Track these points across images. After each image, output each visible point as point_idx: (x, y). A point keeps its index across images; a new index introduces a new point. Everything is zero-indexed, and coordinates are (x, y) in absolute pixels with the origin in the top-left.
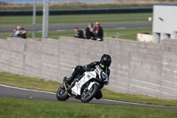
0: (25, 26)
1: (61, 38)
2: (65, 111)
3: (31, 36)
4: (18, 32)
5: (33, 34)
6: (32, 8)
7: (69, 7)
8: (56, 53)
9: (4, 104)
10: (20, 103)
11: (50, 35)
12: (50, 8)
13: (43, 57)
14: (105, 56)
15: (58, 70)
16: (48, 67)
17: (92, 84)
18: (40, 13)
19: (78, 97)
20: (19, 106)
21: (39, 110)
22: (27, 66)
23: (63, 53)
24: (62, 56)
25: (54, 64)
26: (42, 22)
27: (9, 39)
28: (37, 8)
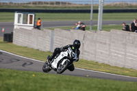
0: (84, 21)
1: (112, 31)
2: (114, 87)
3: (89, 29)
4: (79, 26)
5: (91, 27)
6: (90, 7)
7: (119, 7)
8: (108, 42)
9: (66, 81)
10: (79, 80)
11: (103, 28)
12: (104, 7)
13: (98, 45)
14: (76, 41)
15: (109, 55)
16: (102, 53)
17: (65, 60)
18: (96, 11)
19: (56, 70)
20: (78, 82)
21: (93, 85)
22: (85, 51)
23: (113, 42)
24: (112, 44)
25: (106, 51)
26: (97, 18)
27: (72, 31)
28: (94, 7)
